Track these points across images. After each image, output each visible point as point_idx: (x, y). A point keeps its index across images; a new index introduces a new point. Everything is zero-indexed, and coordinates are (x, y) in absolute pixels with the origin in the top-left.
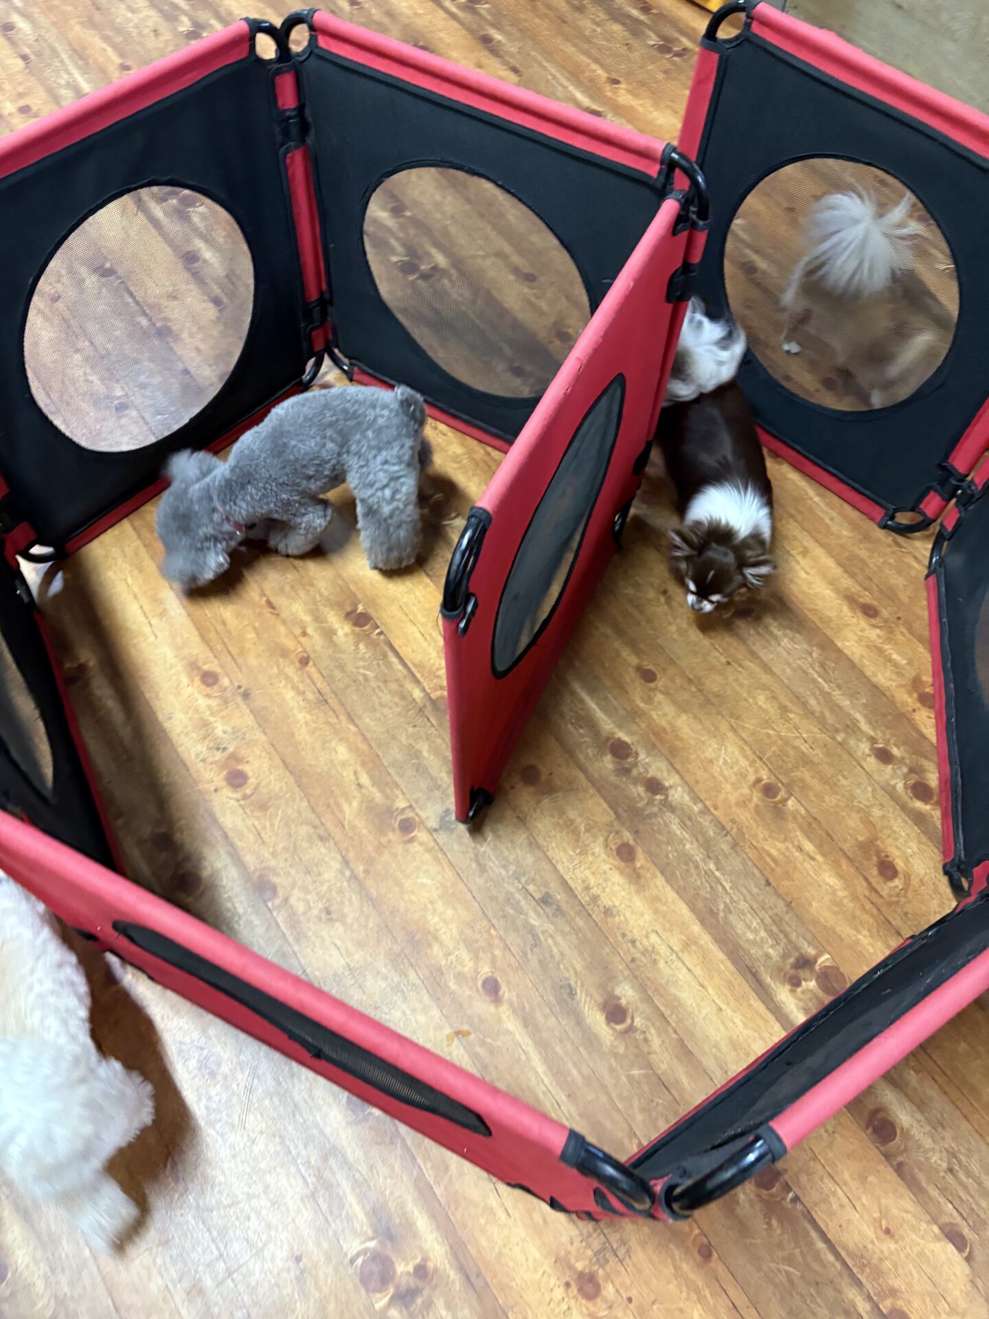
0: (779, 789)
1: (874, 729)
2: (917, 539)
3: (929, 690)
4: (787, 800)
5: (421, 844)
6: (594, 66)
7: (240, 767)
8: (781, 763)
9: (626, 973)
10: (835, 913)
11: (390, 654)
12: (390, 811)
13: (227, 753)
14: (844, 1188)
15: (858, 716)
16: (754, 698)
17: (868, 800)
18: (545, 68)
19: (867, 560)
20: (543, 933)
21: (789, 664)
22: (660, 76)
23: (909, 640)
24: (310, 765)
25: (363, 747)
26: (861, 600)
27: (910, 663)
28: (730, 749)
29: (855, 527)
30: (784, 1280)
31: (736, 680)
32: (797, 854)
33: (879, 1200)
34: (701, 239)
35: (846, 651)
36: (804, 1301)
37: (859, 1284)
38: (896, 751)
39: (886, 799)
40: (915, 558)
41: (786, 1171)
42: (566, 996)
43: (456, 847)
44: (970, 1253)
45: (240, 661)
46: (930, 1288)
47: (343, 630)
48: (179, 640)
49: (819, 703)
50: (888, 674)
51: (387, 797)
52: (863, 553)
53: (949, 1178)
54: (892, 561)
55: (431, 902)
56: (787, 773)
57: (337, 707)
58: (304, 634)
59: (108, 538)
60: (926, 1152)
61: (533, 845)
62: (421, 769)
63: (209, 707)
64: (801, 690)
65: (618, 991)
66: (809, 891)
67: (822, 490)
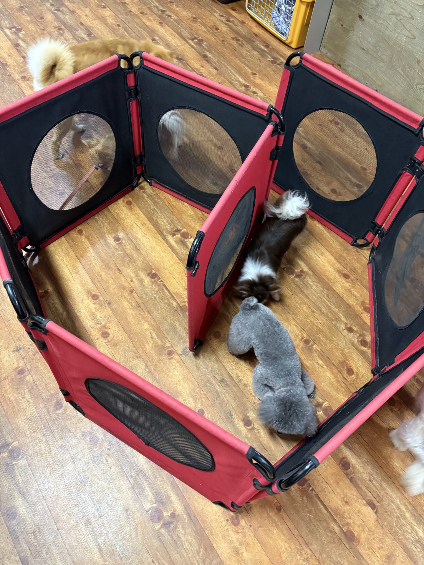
0: (311, 341)
1: (347, 320)
2: (365, 250)
3: (368, 306)
4: (313, 345)
5: (176, 360)
6: (246, 68)
7: (107, 330)
8: (311, 332)
9: (252, 408)
10: (330, 387)
11: (165, 289)
12: (164, 348)
13: (101, 325)
14: (331, 486)
15: (341, 315)
16: (302, 308)
17: (344, 346)
18: (227, 68)
19: (346, 257)
20: (221, 393)
21: (315, 295)
22: (272, 73)
23: (361, 287)
24: (133, 330)
25: (153, 323)
26: (343, 272)
27: (361, 296)
28: (293, 326)
29: (341, 245)
30: (308, 519)
31: (295, 301)
32: (317, 365)
33: (343, 490)
34: (282, 138)
35: (337, 291)
36: (315, 527)
37: (335, 521)
38: (354, 328)
39: (350, 346)
40: (364, 257)
41: (309, 480)
42: (229, 416)
43: (189, 361)
44: (377, 510)
45: (107, 291)
46: (362, 523)
47: (147, 280)
48: (83, 282)
49: (326, 310)
50: (353, 300)
51: (163, 342)
52: (345, 255)
53: (370, 483)
54: (355, 258)
55: (179, 381)
56: (313, 336)
57: (144, 308)
58: (132, 281)
59: (56, 243)
60: (361, 473)
61: (218, 361)
62: (176, 332)
63: (95, 308)
64: (320, 305)
65: (248, 415)
66: (321, 379)
67: (330, 231)
